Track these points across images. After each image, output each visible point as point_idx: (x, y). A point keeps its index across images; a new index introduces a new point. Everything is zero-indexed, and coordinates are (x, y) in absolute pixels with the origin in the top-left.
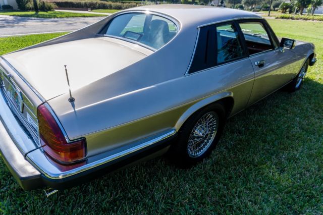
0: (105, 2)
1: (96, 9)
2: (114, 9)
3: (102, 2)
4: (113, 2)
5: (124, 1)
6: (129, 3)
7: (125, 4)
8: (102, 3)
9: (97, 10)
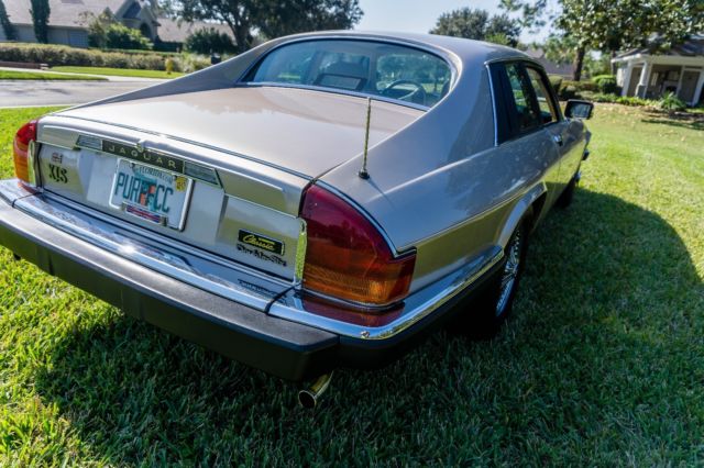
0: (85, 51)
1: (62, 65)
2: (107, 66)
3: (78, 50)
4: (104, 51)
5: (130, 51)
6: (146, 55)
7: (134, 57)
8: (77, 53)
9: (65, 68)
